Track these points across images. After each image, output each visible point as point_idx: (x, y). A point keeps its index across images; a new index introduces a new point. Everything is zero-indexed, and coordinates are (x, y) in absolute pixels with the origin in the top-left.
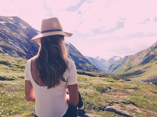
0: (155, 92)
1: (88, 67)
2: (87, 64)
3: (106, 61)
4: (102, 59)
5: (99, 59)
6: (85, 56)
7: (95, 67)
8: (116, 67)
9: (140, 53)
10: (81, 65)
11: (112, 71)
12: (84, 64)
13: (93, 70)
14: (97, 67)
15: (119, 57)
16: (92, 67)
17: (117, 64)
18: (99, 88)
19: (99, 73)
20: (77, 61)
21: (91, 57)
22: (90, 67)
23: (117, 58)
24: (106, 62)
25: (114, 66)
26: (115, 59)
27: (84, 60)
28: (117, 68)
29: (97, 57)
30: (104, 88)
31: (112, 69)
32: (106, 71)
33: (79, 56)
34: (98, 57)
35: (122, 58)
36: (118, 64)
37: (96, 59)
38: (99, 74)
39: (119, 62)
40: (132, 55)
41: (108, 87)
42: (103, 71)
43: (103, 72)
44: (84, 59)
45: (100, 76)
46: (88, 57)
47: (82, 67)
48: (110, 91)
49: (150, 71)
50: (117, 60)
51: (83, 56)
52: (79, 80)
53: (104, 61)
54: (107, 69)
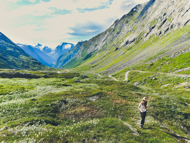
0: (124, 97)
1: (25, 61)
2: (23, 57)
3: (53, 51)
4: (46, 48)
5: (41, 48)
6: (18, 44)
7: (36, 60)
8: (66, 58)
9: (96, 38)
10: (12, 58)
11: (61, 64)
12: (17, 58)
13: (33, 65)
14: (39, 61)
15: (70, 44)
16: (32, 61)
17: (68, 54)
18: (48, 106)
19: (44, 71)
20: (4, 52)
21: (28, 45)
22: (27, 60)
23: (67, 45)
24: (52, 53)
25: (65, 57)
26: (65, 47)
27: (17, 51)
28: (68, 59)
29: (37, 45)
30: (56, 104)
31: (61, 61)
32: (53, 64)
33: (6, 43)
34: (39, 45)
35: (74, 46)
36: (70, 54)
37: (36, 47)
38: (44, 73)
39: (70, 50)
40: (87, 41)
41: (62, 101)
42: (49, 65)
43: (49, 67)
44: (17, 48)
45: (46, 77)
46: (22, 45)
47: (13, 62)
48: (67, 108)
49: (108, 60)
50: (68, 48)
51: (14, 44)
52: (10, 93)
53: (49, 50)
54: (54, 63)
